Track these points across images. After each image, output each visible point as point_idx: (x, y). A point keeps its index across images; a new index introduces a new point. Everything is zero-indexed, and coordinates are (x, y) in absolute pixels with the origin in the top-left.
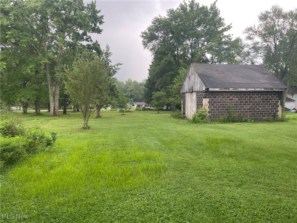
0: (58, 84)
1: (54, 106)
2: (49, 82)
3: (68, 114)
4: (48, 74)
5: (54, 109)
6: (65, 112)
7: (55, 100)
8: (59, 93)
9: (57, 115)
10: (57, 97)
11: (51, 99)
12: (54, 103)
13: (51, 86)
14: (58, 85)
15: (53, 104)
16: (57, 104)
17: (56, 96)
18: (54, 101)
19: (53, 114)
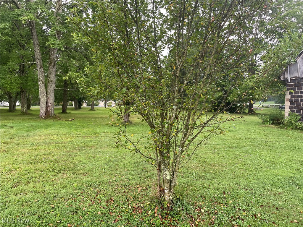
0: (53, 64)
1: (47, 101)
2: (38, 61)
3: (68, 113)
4: (37, 47)
5: (47, 106)
6: (64, 111)
7: (49, 91)
8: (54, 80)
9: (51, 116)
10: (52, 87)
11: (42, 88)
12: (47, 96)
13: (41, 66)
14: (54, 66)
15: (45, 97)
16: (52, 97)
17: (50, 85)
18: (47, 93)
19: (44, 114)
